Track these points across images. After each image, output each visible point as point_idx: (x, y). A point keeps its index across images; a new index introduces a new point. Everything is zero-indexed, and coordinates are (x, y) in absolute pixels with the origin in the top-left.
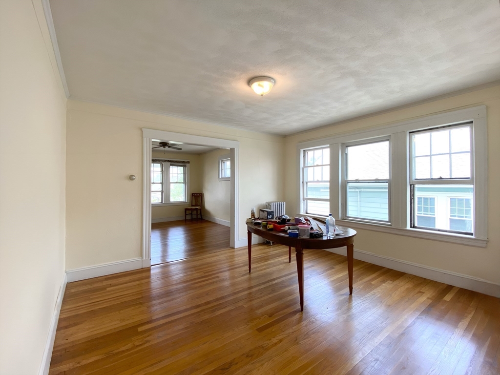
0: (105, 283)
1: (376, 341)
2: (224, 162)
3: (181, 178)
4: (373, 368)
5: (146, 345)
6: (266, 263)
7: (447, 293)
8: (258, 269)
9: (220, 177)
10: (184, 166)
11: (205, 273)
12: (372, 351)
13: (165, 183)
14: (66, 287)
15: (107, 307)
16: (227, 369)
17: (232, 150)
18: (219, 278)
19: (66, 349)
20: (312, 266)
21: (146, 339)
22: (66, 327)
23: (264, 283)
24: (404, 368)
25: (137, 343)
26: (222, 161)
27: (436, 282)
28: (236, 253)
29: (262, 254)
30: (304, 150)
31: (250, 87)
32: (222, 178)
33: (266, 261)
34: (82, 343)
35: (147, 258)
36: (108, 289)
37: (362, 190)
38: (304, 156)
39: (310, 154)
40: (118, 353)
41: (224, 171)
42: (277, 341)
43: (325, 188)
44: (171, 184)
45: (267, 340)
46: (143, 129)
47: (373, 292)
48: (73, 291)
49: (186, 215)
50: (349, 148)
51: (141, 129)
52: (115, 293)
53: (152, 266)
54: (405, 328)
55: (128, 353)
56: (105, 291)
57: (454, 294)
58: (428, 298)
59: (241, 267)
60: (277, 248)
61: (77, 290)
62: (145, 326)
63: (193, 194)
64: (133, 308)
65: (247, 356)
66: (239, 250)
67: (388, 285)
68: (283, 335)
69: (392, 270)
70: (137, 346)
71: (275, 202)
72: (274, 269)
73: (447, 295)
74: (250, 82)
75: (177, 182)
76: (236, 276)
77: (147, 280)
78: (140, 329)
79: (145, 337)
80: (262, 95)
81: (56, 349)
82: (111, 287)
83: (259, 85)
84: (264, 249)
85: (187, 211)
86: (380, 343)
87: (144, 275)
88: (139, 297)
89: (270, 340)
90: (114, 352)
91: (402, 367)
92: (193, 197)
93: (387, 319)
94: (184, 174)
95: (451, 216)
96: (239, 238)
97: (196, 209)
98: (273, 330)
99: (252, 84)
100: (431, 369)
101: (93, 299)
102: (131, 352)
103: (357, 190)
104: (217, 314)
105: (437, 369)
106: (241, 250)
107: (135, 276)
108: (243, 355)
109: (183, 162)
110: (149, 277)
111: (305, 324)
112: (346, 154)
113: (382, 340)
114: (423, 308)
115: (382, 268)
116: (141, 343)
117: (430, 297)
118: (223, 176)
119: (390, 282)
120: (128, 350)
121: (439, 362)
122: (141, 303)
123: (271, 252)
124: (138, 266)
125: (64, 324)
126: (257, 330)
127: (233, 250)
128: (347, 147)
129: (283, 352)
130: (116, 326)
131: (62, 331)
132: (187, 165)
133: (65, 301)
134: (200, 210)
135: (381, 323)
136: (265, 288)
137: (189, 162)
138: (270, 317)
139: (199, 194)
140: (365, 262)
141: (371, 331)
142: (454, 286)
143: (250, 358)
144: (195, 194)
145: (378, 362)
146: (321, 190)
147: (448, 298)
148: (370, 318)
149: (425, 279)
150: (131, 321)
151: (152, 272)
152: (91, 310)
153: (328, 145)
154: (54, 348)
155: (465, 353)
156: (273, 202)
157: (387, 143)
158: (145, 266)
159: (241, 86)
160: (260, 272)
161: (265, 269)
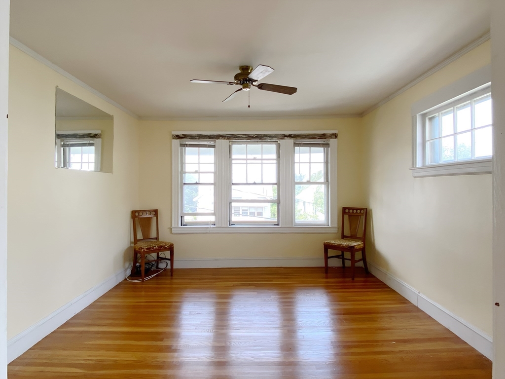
3: (318, 172)
9: (419, 164)
10: (326, 145)
13: (285, 183)
26: (424, 116)
32: (425, 167)
41: (433, 146)
44: (297, 186)
49: (327, 258)
63: (344, 209)
75: (309, 182)
85: (329, 250)
92: (346, 217)
94: (326, 162)
97: (351, 249)
109: (323, 136)
132: (332, 142)
134: (363, 250)
137: (335, 136)
139: (361, 209)
144: (349, 209)
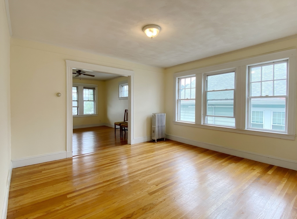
0: (40, 168)
1: (225, 198)
2: (123, 86)
3: (91, 97)
4: (224, 214)
5: (73, 206)
6: (153, 153)
7: (270, 170)
8: (147, 157)
9: (120, 97)
10: (94, 89)
11: (111, 160)
12: (223, 204)
13: (80, 101)
14: (12, 171)
15: (43, 183)
16: (130, 217)
17: (129, 77)
18: (122, 163)
19: (16, 211)
20: (184, 155)
21: (73, 202)
22: (15, 197)
23: (152, 166)
24: (243, 213)
25: (67, 205)
26: (121, 86)
27: (263, 163)
28: (132, 148)
29: (150, 148)
30: (179, 78)
31: (144, 32)
33: (152, 152)
34: (28, 206)
35: (70, 151)
36: (43, 172)
37: (216, 106)
38: (178, 82)
39: (183, 81)
40: (55, 211)
41: (123, 92)
42: (162, 200)
43: (192, 105)
44: (84, 102)
45: (156, 200)
46: (67, 61)
47: (223, 169)
48: (17, 173)
50: (209, 77)
51: (65, 60)
52: (48, 174)
53: (73, 157)
54: (243, 190)
55: (62, 211)
56: (41, 173)
57: (274, 170)
58: (258, 173)
59: (136, 156)
60: (160, 144)
61: (20, 173)
62: (72, 194)
64: (62, 183)
65: (143, 210)
66: (134, 146)
67: (233, 166)
68: (166, 196)
69: (236, 156)
70: (67, 207)
71: (159, 113)
72: (158, 157)
73: (270, 171)
74: (144, 28)
75: (88, 101)
76: (133, 162)
77: (70, 166)
78: (68, 196)
79: (73, 201)
80: (152, 38)
81: (9, 211)
82: (45, 170)
83: (150, 31)
84: (151, 145)
86: (228, 199)
87: (68, 162)
88: (66, 176)
89: (158, 199)
90: (52, 211)
91: (241, 213)
93: (232, 185)
94: (94, 95)
95: (273, 123)
96: (134, 138)
98: (159, 194)
99: (145, 30)
100: (260, 214)
101: (32, 178)
102: (64, 210)
103: (213, 107)
104: (121, 186)
105: (264, 213)
106: (135, 145)
107: (62, 163)
108: (140, 209)
110: (71, 164)
111: (180, 190)
112: (207, 81)
113: (229, 197)
114: (255, 178)
115: (229, 155)
116: (70, 205)
117: (259, 172)
118: (122, 97)
119: (234, 164)
120: (61, 209)
121: (265, 210)
122: (68, 180)
123: (156, 147)
124: (63, 157)
125: (13, 195)
126: (148, 194)
127: (130, 146)
128: (207, 76)
129: (167, 207)
130: (51, 195)
131: (13, 199)
132: (96, 88)
133: (12, 180)
135: (228, 188)
136: (153, 168)
138: (157, 186)
140: (218, 152)
141: (222, 193)
142: (274, 166)
143: (145, 211)
145: (227, 210)
146: (189, 107)
147: (270, 172)
148: (221, 185)
149: (256, 161)
150: (62, 191)
151: (74, 160)
152: (32, 185)
153: (195, 75)
154: (8, 210)
155: (281, 204)
156: (157, 113)
157: (234, 73)
158: (69, 156)
159: (137, 31)
160: (149, 159)
161: (152, 157)
